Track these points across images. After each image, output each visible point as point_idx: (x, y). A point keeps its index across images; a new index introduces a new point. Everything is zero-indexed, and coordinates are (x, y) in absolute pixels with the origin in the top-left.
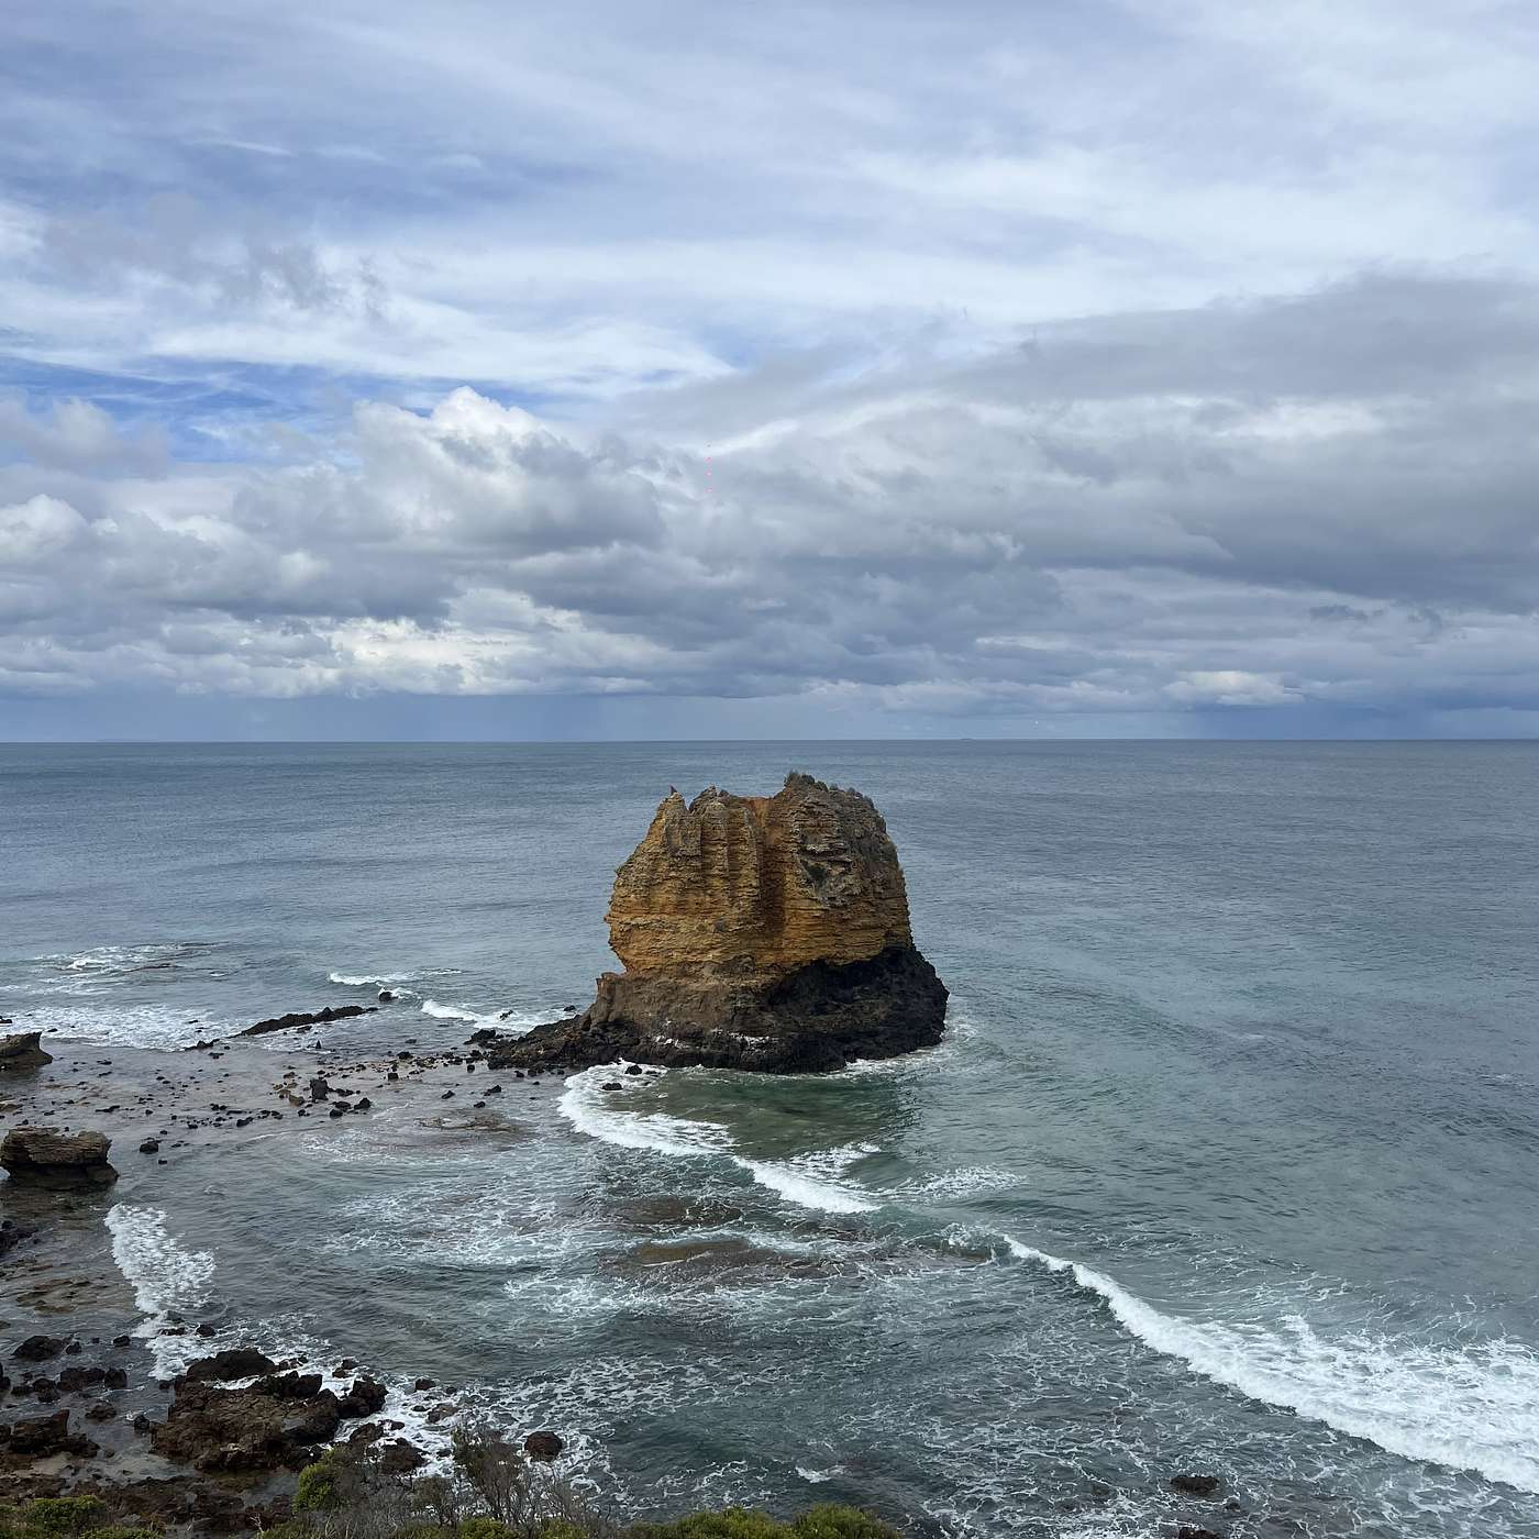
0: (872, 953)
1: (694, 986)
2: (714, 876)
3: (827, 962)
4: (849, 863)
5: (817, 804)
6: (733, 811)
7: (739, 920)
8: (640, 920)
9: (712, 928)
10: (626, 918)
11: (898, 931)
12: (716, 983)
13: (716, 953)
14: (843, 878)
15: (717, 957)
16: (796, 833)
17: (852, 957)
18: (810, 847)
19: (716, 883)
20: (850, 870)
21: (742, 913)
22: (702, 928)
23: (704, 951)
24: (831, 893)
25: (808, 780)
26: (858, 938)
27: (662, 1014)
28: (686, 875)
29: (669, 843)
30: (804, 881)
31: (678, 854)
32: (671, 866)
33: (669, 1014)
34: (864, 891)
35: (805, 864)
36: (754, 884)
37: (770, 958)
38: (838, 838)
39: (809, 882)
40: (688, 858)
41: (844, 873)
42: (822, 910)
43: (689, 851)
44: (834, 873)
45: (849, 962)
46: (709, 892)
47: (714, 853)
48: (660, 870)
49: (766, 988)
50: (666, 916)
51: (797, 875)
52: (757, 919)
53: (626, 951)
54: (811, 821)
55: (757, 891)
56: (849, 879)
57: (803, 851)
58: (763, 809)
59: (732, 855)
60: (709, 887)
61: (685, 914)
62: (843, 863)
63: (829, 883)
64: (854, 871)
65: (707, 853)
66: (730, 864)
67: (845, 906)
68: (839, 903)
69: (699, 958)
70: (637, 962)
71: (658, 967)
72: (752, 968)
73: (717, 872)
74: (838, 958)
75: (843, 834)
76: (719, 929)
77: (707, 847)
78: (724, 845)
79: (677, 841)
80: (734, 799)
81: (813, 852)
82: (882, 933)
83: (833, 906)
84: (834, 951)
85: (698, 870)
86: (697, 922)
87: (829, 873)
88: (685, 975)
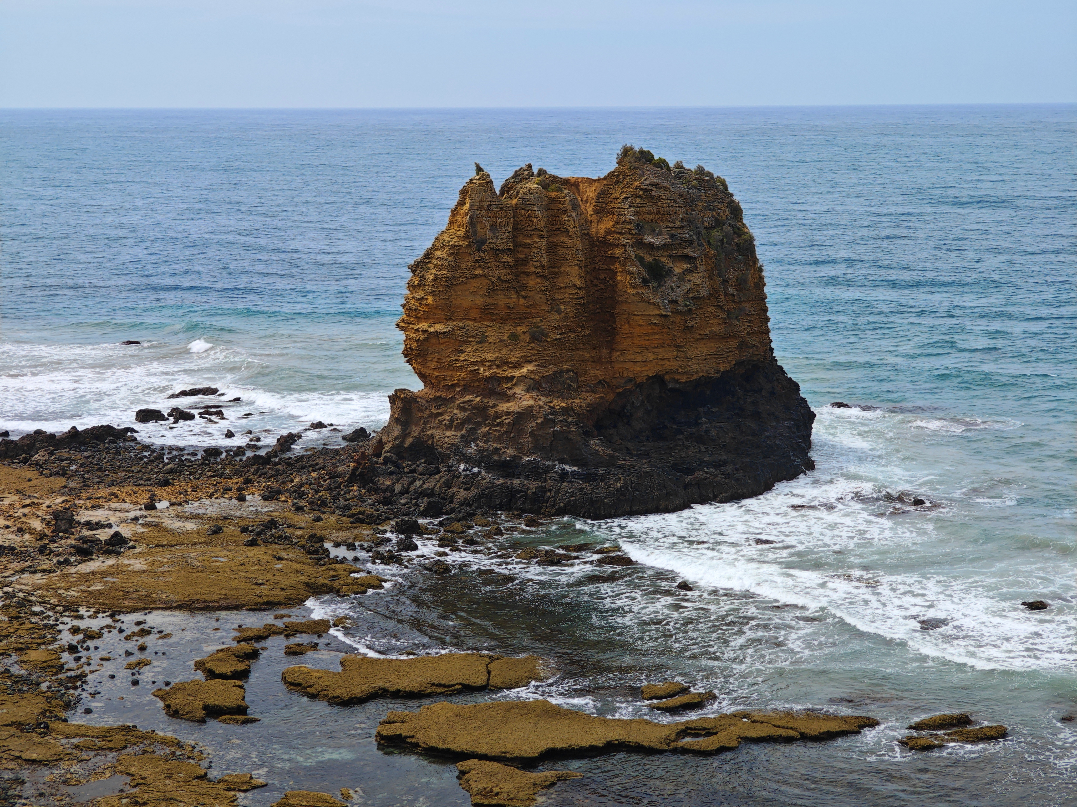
0: (722, 368)
1: (505, 406)
2: (528, 274)
3: (667, 377)
4: (695, 258)
5: (656, 185)
6: (553, 194)
7: (559, 327)
8: (440, 327)
9: (527, 338)
10: (423, 326)
11: (755, 341)
12: (531, 402)
13: (531, 367)
14: (688, 277)
15: (532, 372)
16: (630, 222)
17: (697, 372)
18: (649, 239)
19: (532, 282)
20: (696, 267)
21: (563, 320)
22: (514, 337)
23: (517, 365)
24: (673, 296)
25: (646, 156)
26: (704, 349)
27: (466, 440)
28: (496, 273)
29: (475, 233)
30: (639, 281)
31: (485, 247)
32: (477, 261)
33: (475, 440)
34: (713, 294)
35: (641, 259)
36: (578, 283)
37: (597, 373)
38: (682, 228)
39: (645, 282)
40: (496, 252)
41: (689, 271)
42: (661, 315)
43: (499, 244)
44: (677, 270)
45: (695, 377)
46: (523, 293)
47: (529, 246)
48: (464, 266)
49: (592, 408)
50: (471, 323)
51: (631, 273)
52: (582, 327)
53: (424, 364)
54: (649, 207)
55: (582, 293)
56: (696, 278)
57: (639, 244)
58: (591, 193)
59: (552, 248)
60: (524, 287)
61: (493, 320)
62: (687, 258)
63: (671, 282)
64: (701, 268)
65: (521, 246)
66: (549, 260)
67: (690, 312)
68: (681, 308)
69: (509, 373)
70: (437, 377)
71: (462, 383)
72: (574, 385)
73: (533, 269)
74: (680, 373)
75: (690, 222)
76: (534, 338)
77: (521, 239)
78: (542, 237)
79: (484, 230)
80: (555, 179)
81: (651, 245)
82: (734, 343)
83: (676, 312)
84: (673, 365)
85: (510, 267)
86: (508, 330)
87: (670, 270)
88: (492, 393)
